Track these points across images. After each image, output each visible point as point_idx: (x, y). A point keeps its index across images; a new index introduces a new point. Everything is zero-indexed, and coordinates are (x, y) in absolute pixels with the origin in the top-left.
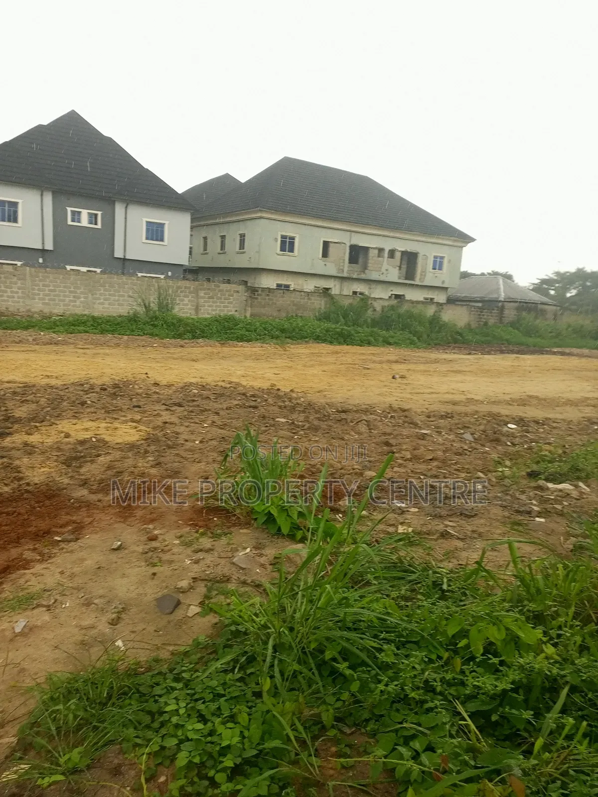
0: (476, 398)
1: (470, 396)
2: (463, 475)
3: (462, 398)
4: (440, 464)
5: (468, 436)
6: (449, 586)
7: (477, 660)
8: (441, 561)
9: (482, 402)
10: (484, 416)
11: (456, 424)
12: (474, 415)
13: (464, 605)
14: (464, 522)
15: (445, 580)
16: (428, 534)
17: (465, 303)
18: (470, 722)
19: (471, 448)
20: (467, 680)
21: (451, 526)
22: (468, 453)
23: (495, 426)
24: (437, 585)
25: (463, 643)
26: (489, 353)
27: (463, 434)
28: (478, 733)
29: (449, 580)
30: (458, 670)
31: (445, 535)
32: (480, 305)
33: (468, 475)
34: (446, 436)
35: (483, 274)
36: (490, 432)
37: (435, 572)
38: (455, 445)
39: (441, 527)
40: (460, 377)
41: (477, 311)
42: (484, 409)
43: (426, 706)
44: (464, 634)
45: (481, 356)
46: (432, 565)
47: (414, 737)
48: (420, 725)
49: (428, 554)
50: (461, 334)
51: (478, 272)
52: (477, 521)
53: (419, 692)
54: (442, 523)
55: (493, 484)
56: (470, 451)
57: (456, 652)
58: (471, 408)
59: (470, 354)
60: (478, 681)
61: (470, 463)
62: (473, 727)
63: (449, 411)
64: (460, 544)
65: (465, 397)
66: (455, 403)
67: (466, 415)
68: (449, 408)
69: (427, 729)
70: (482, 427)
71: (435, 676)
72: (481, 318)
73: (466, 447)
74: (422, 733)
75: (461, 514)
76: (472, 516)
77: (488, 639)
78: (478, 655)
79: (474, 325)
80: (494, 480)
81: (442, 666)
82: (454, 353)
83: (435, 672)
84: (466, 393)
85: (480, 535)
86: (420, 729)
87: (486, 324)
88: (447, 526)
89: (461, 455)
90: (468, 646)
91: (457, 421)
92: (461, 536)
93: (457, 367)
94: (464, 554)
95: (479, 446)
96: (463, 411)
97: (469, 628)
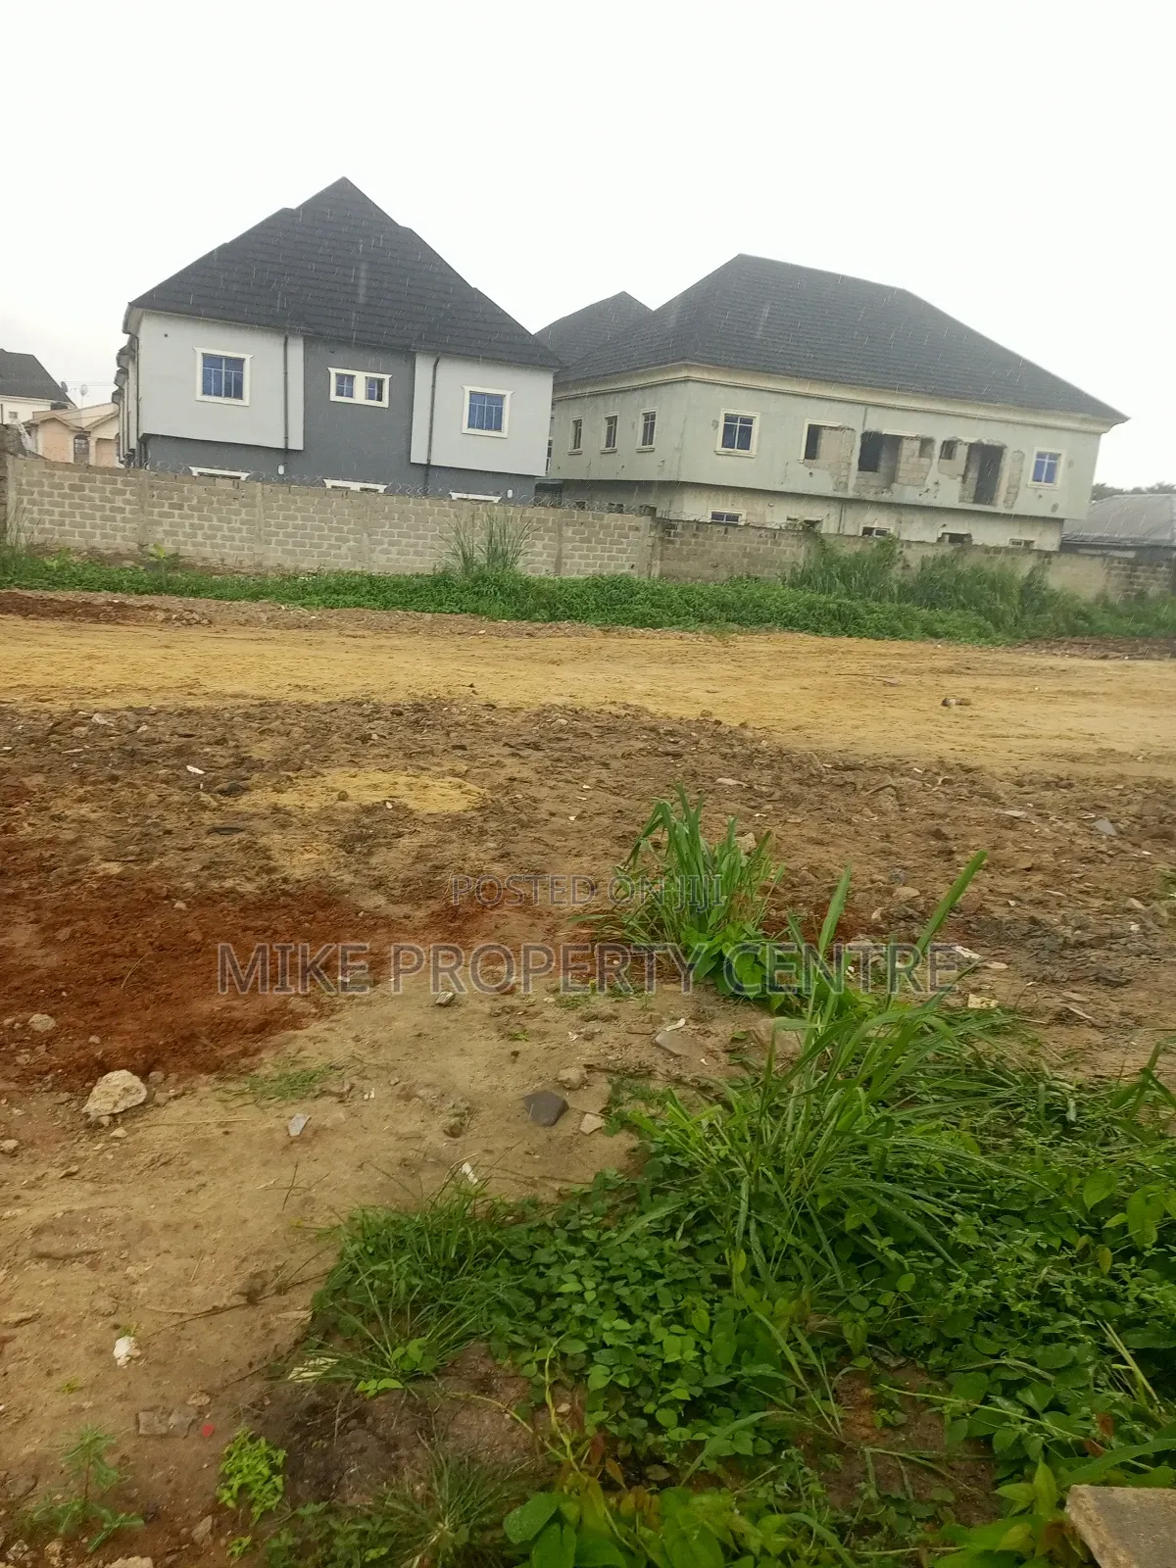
0: (1120, 748)
1: (1105, 745)
2: (1097, 903)
3: (1090, 747)
4: (1048, 880)
5: (1105, 826)
6: (1079, 1115)
7: (1147, 1254)
8: (1059, 1067)
9: (1133, 758)
10: (1138, 785)
11: (1078, 801)
12: (1116, 782)
13: (1110, 1153)
14: (1104, 995)
15: (1072, 1104)
16: (1030, 1014)
17: (1099, 552)
18: (1134, 1366)
19: (1113, 848)
20: (1125, 1290)
21: (1076, 998)
22: (1108, 860)
23: (1162, 807)
24: (1054, 1113)
25: (1113, 1222)
26: (1146, 656)
27: (1094, 820)
28: (1150, 1388)
29: (1079, 1105)
30: (1106, 1269)
31: (1064, 1018)
32: (1131, 555)
33: (1110, 903)
34: (1060, 823)
35: (1137, 491)
36: (1151, 820)
37: (1049, 1088)
38: (1079, 841)
39: (1056, 1003)
40: (1083, 705)
41: (1124, 569)
42: (1137, 771)
43: (1046, 1330)
44: (1115, 1205)
45: (1131, 663)
46: (1044, 1074)
47: (1022, 1384)
48: (1034, 1364)
49: (1032, 1053)
50: (1085, 616)
51: (1128, 487)
52: (1128, 994)
53: (1029, 1303)
54: (1059, 994)
55: (1166, 922)
56: (1111, 856)
57: (1098, 1236)
58: (1109, 769)
59: (1105, 657)
60: (1151, 1293)
61: (1111, 880)
62: (1140, 1377)
63: (1064, 775)
64: (1097, 1038)
65: (1096, 746)
66: (1074, 759)
67: (1098, 782)
68: (1063, 769)
69: (1049, 1371)
70: (1134, 809)
71: (1060, 1277)
72: (1132, 583)
73: (1103, 848)
74: (1040, 1378)
75: (1097, 980)
76: (1121, 985)
77: (1167, 1215)
78: (1148, 1245)
79: (1116, 598)
80: (1165, 914)
81: (1072, 1261)
82: (1072, 656)
83: (1060, 1271)
84: (1097, 738)
85: (1139, 1022)
86: (1037, 1370)
87: (1141, 596)
88: (1070, 1000)
89: (1090, 861)
90: (1123, 1228)
91: (1079, 795)
92: (1098, 1022)
93: (1076, 685)
94: (1106, 1058)
95: (1128, 847)
96: (1093, 774)
97: (1125, 1195)
